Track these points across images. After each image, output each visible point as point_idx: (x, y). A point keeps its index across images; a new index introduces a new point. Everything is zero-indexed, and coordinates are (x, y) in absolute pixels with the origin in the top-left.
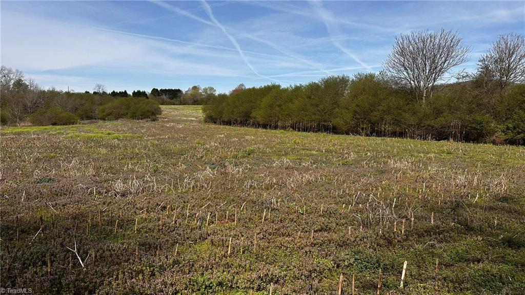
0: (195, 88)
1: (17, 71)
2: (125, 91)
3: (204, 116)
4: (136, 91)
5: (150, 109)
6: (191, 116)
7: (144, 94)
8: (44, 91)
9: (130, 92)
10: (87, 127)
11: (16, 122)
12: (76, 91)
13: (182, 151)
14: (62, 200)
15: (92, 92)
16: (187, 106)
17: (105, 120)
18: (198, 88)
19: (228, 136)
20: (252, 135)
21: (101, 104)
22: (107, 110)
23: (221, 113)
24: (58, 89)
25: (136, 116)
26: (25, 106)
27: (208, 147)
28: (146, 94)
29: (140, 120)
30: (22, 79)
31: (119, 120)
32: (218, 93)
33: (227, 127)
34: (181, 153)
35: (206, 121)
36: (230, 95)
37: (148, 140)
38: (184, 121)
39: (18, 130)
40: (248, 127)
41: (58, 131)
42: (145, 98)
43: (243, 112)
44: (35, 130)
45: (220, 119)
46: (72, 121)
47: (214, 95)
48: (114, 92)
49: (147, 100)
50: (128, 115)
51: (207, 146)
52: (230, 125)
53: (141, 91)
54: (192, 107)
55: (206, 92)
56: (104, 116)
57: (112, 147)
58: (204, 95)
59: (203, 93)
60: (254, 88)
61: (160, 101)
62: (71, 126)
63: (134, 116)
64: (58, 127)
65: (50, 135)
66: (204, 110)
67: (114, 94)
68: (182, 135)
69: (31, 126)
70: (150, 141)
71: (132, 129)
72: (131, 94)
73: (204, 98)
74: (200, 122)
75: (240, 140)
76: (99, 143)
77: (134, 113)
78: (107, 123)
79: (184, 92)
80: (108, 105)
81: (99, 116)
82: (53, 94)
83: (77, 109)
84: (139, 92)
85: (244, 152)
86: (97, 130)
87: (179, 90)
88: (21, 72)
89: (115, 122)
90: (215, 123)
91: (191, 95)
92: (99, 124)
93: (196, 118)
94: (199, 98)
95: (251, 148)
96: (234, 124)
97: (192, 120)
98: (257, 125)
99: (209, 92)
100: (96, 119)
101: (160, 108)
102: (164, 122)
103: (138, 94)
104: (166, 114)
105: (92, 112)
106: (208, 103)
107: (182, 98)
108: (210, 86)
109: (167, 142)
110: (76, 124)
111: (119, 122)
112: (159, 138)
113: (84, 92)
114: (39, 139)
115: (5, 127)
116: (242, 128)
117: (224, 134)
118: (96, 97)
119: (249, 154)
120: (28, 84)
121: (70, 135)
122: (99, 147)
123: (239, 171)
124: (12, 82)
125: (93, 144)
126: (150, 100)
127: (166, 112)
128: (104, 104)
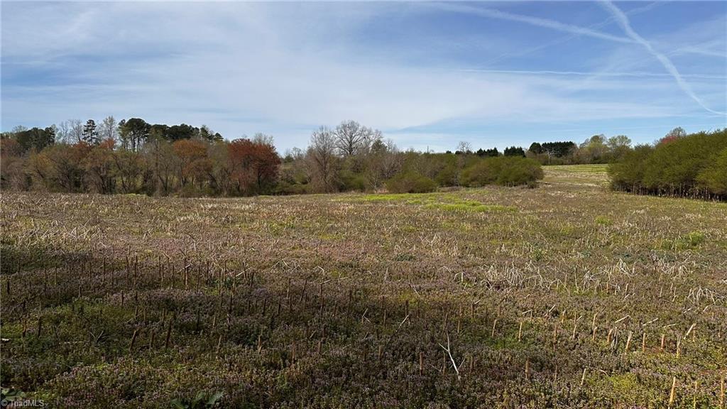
0: (596, 138)
1: (377, 131)
2: (495, 149)
3: (610, 180)
4: (509, 148)
5: (527, 172)
6: (587, 181)
7: (520, 151)
8: (402, 153)
9: (501, 150)
10: (447, 196)
11: (373, 189)
12: (436, 152)
13: (575, 231)
14: (426, 284)
15: (454, 152)
16: (582, 165)
17: (468, 187)
18: (602, 139)
19: (653, 213)
20: (699, 212)
21: (464, 166)
22: (471, 174)
23: (640, 176)
24: (416, 150)
25: (507, 182)
26: (383, 170)
27: (618, 228)
28: (523, 152)
29: (513, 187)
30: (381, 140)
31: (486, 188)
32: (636, 145)
33: (651, 198)
34: (575, 235)
35: (613, 189)
36: (657, 146)
37: (525, 215)
38: (578, 188)
39: (375, 198)
40: (689, 198)
41: (415, 200)
42: (521, 157)
43: (680, 174)
44: (392, 198)
45: (637, 185)
46: (431, 188)
47: (627, 148)
48: (481, 150)
49: (523, 160)
50: (498, 180)
51: (615, 226)
52: (656, 194)
53: (516, 148)
54: (590, 167)
55: (614, 144)
56: (468, 181)
57: (478, 223)
58: (611, 149)
59: (608, 146)
60: (702, 135)
61: (542, 159)
62: (429, 194)
63: (505, 182)
64: (415, 195)
65: (407, 204)
66: (611, 172)
67: (481, 153)
68: (574, 209)
69: (387, 193)
70: (528, 216)
71: (503, 198)
72: (503, 152)
73: (611, 154)
74: (603, 189)
75: (675, 220)
76: (462, 216)
77: (505, 177)
78: (471, 190)
79: (578, 146)
80: (472, 168)
81: (462, 182)
82: (412, 156)
83: (436, 173)
84: (513, 149)
85: (684, 240)
86: (458, 200)
87: (571, 144)
88: (380, 132)
89: (481, 190)
90: (629, 191)
91: (590, 149)
92: (461, 192)
93: (598, 183)
94: (602, 154)
95: (698, 234)
96: (663, 192)
97: (589, 187)
98: (709, 195)
99: (618, 144)
100: (457, 185)
101: (541, 170)
102: (546, 189)
103: (512, 152)
104: (550, 178)
105: (453, 177)
106: (617, 160)
107: (575, 154)
108: (621, 135)
109: (552, 218)
110: (435, 191)
111: (486, 190)
112: (540, 212)
113: (445, 152)
114: (396, 208)
115: (363, 194)
116: (679, 200)
117: (644, 208)
118: (460, 158)
119: (695, 245)
120: (386, 145)
121: (428, 205)
122: (463, 222)
123: (676, 272)
124: (372, 143)
125: (455, 217)
126: (528, 159)
127: (550, 176)
128: (468, 166)
